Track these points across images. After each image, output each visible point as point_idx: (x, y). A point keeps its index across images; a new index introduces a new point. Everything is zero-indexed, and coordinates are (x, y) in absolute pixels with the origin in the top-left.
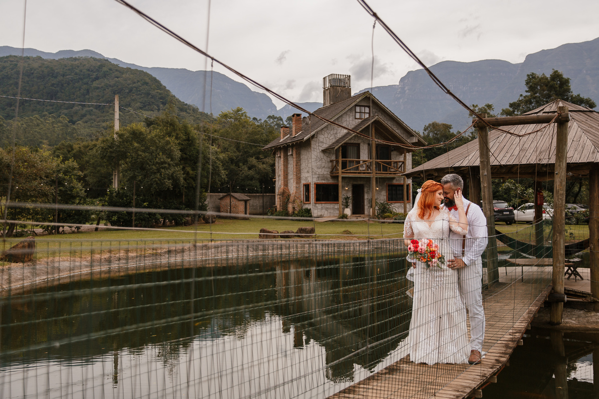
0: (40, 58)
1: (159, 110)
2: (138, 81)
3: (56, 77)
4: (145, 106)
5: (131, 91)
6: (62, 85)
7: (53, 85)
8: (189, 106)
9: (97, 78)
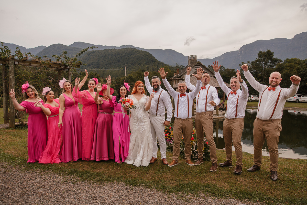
0: (115, 49)
1: (151, 64)
2: (145, 55)
3: (119, 55)
4: (147, 63)
5: (142, 58)
6: (121, 57)
7: (118, 58)
8: (161, 62)
9: (132, 55)
